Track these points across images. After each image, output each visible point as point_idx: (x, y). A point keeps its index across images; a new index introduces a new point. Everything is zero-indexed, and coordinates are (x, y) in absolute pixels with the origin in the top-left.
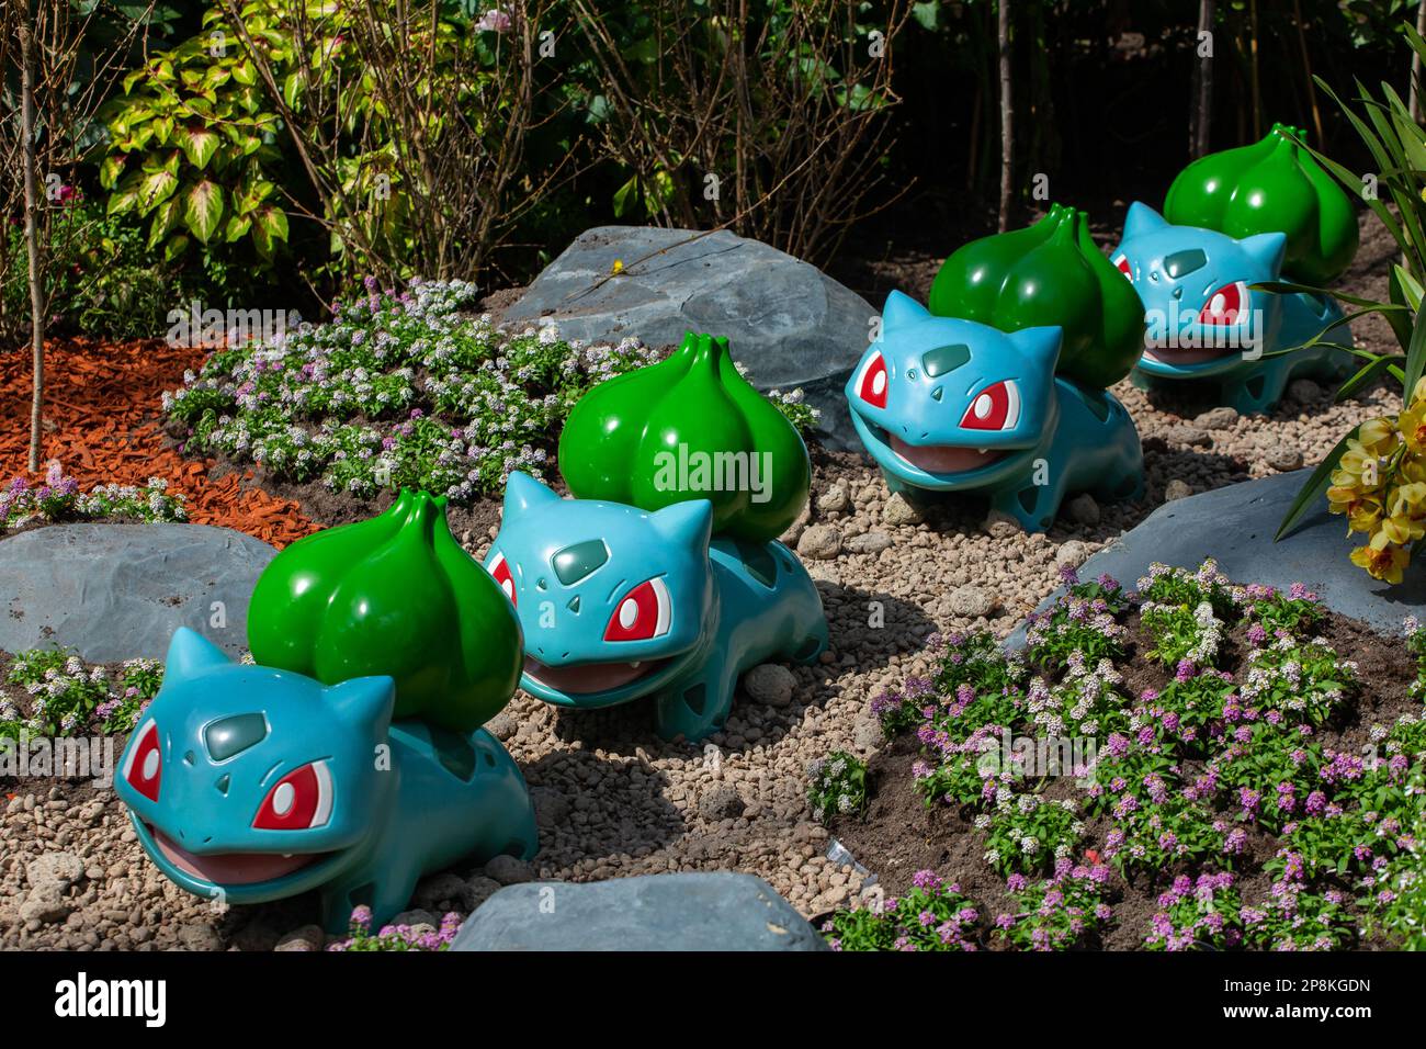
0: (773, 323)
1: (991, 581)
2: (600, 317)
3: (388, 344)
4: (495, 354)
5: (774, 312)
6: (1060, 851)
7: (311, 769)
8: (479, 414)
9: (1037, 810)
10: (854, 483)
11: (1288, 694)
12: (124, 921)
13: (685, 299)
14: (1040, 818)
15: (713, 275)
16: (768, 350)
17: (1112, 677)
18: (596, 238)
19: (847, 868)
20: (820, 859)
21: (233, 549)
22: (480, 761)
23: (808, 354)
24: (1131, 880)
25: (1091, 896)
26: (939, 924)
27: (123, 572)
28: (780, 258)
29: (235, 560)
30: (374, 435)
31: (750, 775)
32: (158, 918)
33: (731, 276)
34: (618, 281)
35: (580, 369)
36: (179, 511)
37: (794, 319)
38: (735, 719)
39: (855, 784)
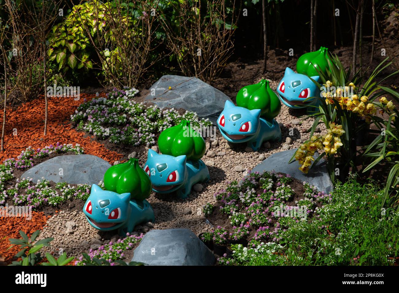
0: (204, 102)
1: (245, 163)
2: (166, 102)
3: (121, 108)
4: (144, 112)
5: (204, 99)
6: (242, 222)
7: (117, 209)
8: (141, 127)
9: (239, 215)
10: (220, 138)
11: (282, 196)
12: (84, 234)
13: (184, 97)
14: (239, 216)
15: (190, 90)
16: (202, 108)
17: (254, 191)
18: (165, 78)
19: (208, 224)
20: (204, 223)
21: (95, 161)
22: (144, 206)
23: (211, 109)
24: (253, 227)
25: (246, 230)
26: (220, 235)
27: (75, 166)
28: (205, 85)
29: (96, 163)
30: (119, 130)
31: (193, 206)
32: (90, 233)
33: (194, 91)
34: (170, 91)
35: (162, 115)
36: (83, 151)
37: (208, 100)
38: (191, 195)
39: (210, 209)
